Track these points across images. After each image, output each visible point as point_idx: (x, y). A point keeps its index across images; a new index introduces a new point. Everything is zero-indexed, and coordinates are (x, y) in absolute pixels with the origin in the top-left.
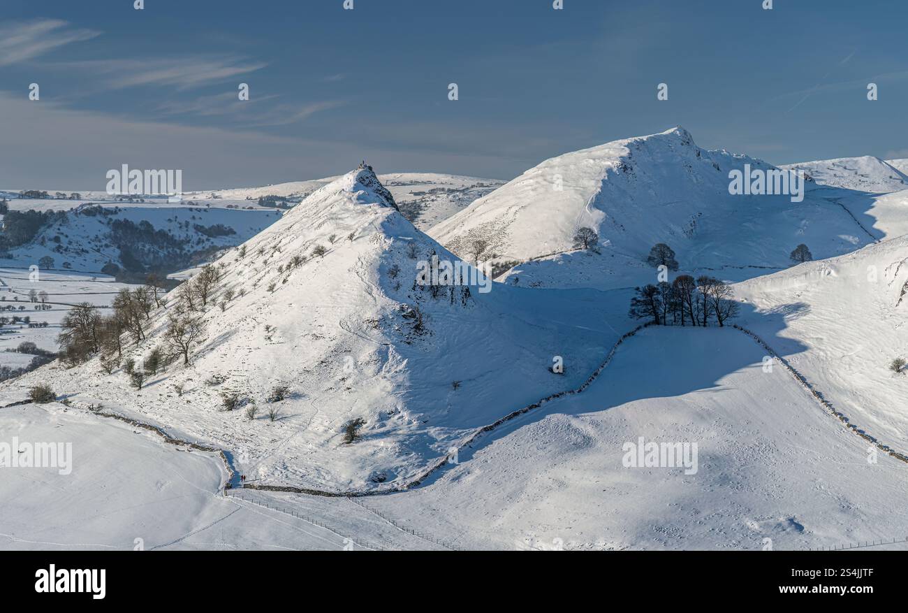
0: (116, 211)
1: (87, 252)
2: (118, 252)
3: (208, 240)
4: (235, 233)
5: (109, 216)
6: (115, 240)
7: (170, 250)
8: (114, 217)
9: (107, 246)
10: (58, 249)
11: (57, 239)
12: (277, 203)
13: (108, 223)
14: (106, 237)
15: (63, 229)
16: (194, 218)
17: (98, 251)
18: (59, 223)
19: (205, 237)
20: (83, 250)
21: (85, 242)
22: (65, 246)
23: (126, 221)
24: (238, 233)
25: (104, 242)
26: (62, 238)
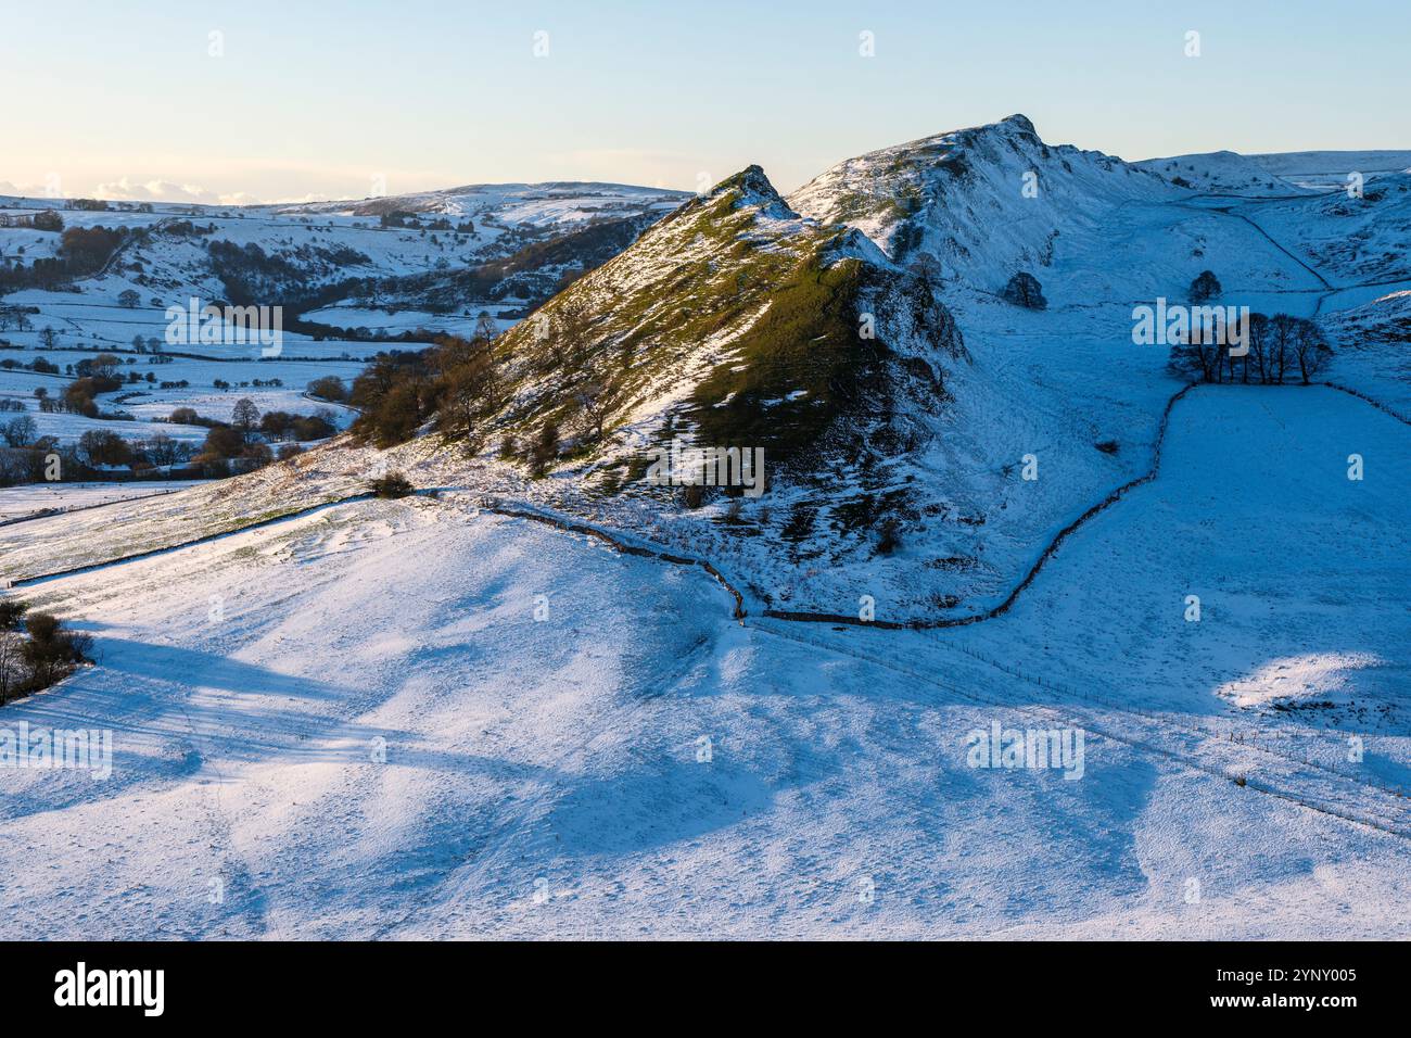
0: (210, 228)
1: (181, 284)
2: (221, 285)
3: (337, 270)
4: (369, 261)
5: (203, 236)
6: (216, 269)
7: (290, 282)
8: (211, 238)
9: (205, 277)
10: (141, 280)
11: (137, 267)
12: (407, 220)
13: (203, 246)
14: (201, 264)
15: (144, 253)
16: (314, 240)
17: (195, 283)
18: (136, 244)
19: (332, 266)
20: (174, 282)
21: (175, 271)
22: (149, 275)
23: (227, 243)
24: (374, 261)
25: (200, 272)
26: (144, 266)
